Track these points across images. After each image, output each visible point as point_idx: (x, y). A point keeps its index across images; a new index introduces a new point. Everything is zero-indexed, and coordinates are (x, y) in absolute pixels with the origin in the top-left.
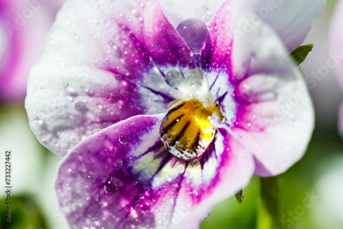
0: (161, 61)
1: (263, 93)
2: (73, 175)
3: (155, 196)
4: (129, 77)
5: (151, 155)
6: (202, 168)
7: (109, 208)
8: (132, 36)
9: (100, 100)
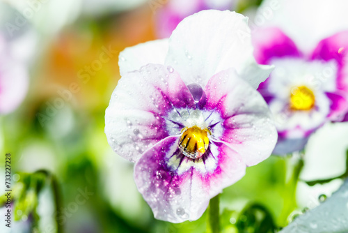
0: (178, 105)
1: (243, 123)
2: (142, 171)
4: (161, 115)
5: (175, 156)
6: (204, 163)
7: (160, 187)
8: (162, 93)
9: (146, 128)
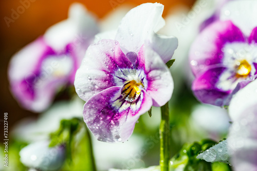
0: (121, 67)
1: (156, 77)
2: (90, 108)
3: (119, 115)
4: (110, 73)
5: (118, 100)
6: (136, 104)
7: (103, 120)
8: (111, 58)
9: (100, 81)
